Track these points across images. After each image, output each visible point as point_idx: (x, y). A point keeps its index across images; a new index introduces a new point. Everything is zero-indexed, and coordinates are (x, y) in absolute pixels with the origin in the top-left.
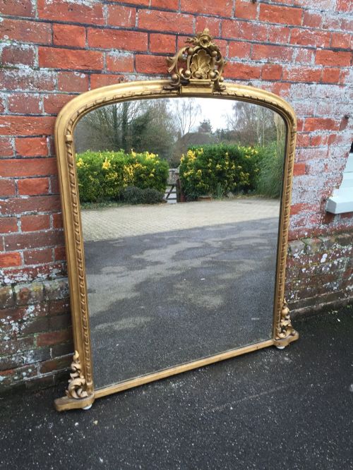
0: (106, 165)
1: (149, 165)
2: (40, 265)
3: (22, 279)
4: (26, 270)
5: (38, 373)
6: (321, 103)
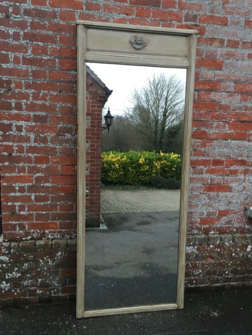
0: (141, 161)
1: (173, 162)
2: (67, 230)
3: (57, 237)
4: (60, 232)
5: (60, 292)
6: (235, 151)
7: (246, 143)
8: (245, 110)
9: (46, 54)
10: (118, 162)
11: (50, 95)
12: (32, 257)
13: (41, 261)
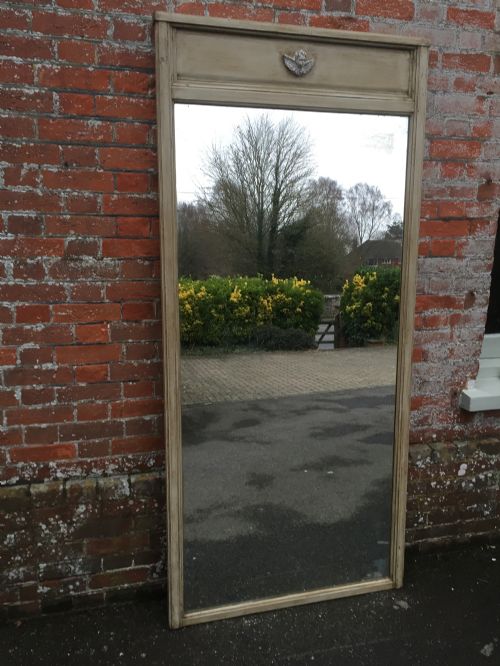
0: (235, 297)
1: (296, 295)
2: (95, 459)
3: (75, 474)
4: (80, 464)
5: (87, 587)
6: (434, 278)
7: (453, 262)
8: (452, 195)
9: (31, 83)
10: (190, 299)
11: (44, 173)
12: (23, 519)
13: (44, 527)
